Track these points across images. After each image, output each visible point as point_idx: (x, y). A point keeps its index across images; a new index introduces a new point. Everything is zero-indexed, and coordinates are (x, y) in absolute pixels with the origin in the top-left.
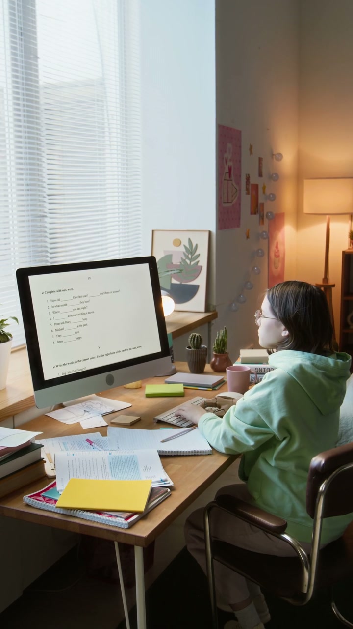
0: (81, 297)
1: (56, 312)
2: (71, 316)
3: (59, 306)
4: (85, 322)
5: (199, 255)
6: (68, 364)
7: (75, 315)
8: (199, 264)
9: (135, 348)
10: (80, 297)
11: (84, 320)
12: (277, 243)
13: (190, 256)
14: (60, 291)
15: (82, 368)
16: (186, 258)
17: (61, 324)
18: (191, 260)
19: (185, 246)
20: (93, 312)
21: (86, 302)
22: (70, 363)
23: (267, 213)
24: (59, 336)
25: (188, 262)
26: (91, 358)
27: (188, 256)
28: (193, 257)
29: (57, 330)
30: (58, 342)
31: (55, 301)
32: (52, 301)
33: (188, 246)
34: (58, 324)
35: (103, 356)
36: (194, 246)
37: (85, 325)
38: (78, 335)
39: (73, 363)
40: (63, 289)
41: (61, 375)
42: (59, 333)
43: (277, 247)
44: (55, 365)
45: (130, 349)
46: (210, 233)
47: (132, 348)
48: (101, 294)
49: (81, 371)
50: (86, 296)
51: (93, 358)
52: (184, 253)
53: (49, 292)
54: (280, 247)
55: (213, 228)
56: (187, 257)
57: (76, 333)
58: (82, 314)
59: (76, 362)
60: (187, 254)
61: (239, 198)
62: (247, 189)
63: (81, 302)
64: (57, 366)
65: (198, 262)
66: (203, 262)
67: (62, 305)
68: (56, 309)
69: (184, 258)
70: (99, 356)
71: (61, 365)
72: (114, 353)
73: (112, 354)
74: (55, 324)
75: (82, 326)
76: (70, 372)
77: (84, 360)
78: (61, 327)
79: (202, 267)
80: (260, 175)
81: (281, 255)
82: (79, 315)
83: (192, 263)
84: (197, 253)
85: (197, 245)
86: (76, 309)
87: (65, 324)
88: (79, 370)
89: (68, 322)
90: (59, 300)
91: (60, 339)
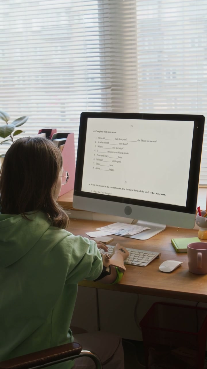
0: (121, 140)
1: (100, 147)
2: (110, 152)
3: (103, 143)
4: (119, 160)
6: (100, 186)
7: (113, 152)
9: (158, 194)
10: (120, 139)
11: (119, 157)
14: (107, 132)
15: (108, 192)
17: (102, 156)
20: (128, 154)
21: (124, 144)
22: (101, 186)
24: (98, 164)
26: (117, 188)
29: (97, 159)
30: (97, 168)
31: (101, 138)
32: (99, 138)
34: (100, 156)
35: (127, 189)
37: (119, 162)
38: (111, 168)
39: (103, 186)
40: (109, 131)
41: (93, 192)
42: (99, 162)
44: (90, 183)
45: (153, 193)
47: (155, 192)
48: (138, 140)
49: (107, 194)
50: (125, 140)
51: (119, 188)
53: (98, 132)
57: (111, 165)
58: (119, 153)
59: (105, 187)
63: (120, 144)
64: (92, 184)
67: (105, 143)
68: (101, 145)
70: (124, 189)
71: (94, 185)
72: (138, 191)
73: (135, 191)
74: (97, 155)
75: (116, 162)
76: (100, 192)
77: (111, 187)
78: (101, 158)
82: (116, 153)
86: (115, 148)
87: (104, 157)
88: (106, 193)
89: (107, 156)
90: (104, 138)
91: (98, 166)
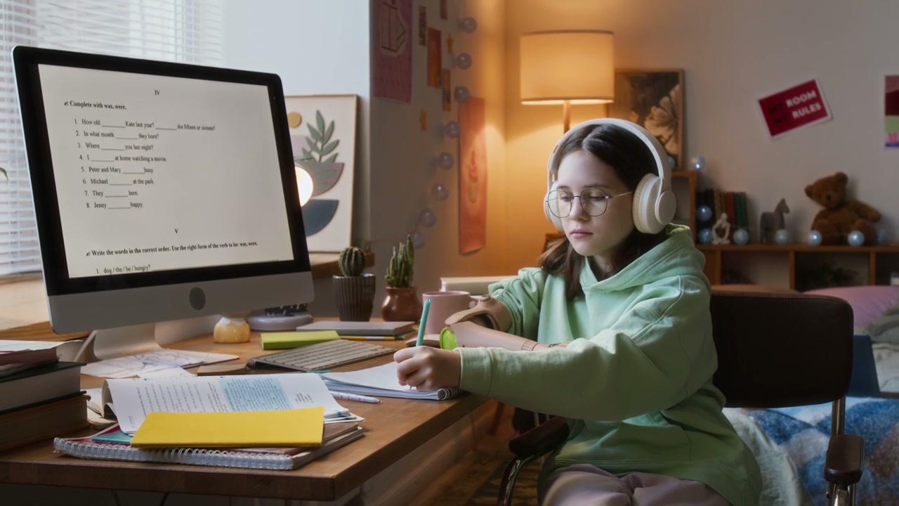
0: (141, 125)
1: (93, 146)
2: (122, 159)
3: (98, 135)
4: (147, 176)
5: (337, 143)
6: (116, 252)
7: (129, 159)
8: (339, 160)
9: (245, 245)
10: (138, 125)
11: (146, 171)
12: (473, 154)
13: (319, 145)
14: (100, 105)
15: (142, 266)
16: (312, 150)
17: (103, 170)
18: (322, 153)
19: (310, 127)
20: (164, 159)
21: (150, 137)
22: (120, 252)
23: (457, 90)
24: (98, 194)
25: (316, 156)
26: (160, 250)
27: (316, 144)
28: (325, 146)
29: (94, 181)
30: (96, 206)
31: (91, 123)
32: (84, 122)
33: (315, 125)
34: (97, 170)
35: (183, 248)
36: (327, 125)
37: (148, 182)
38: (134, 199)
39: (125, 252)
40: (108, 104)
41: (102, 273)
42: (99, 188)
43: (473, 162)
44: (90, 251)
45: (235, 245)
46: (359, 101)
47: (239, 243)
48: (179, 127)
49: (141, 271)
50: (150, 126)
51: (165, 249)
52: (307, 139)
53: (78, 104)
54: (479, 164)
55: (365, 92)
56: (314, 147)
57: (131, 193)
58: (143, 159)
59: (131, 252)
60: (314, 141)
61: (409, 47)
62: (422, 35)
63: (141, 136)
64: (94, 253)
65: (337, 155)
66: (346, 154)
67: (103, 135)
68: (94, 140)
69: (308, 149)
70: (177, 249)
71: (102, 253)
72: (205, 247)
73: (200, 247)
74: (90, 169)
75: (142, 182)
76: (120, 270)
77: (147, 251)
78: (102, 176)
79: (343, 165)
80: (444, 15)
81: (481, 179)
82: (137, 159)
83: (324, 159)
84: (333, 139)
85: (333, 124)
86: (130, 148)
87: (110, 173)
88: (136, 269)
89: (116, 170)
90: (98, 123)
91: (99, 200)
